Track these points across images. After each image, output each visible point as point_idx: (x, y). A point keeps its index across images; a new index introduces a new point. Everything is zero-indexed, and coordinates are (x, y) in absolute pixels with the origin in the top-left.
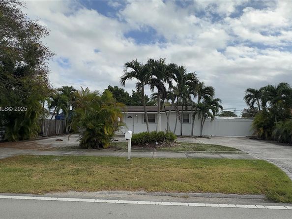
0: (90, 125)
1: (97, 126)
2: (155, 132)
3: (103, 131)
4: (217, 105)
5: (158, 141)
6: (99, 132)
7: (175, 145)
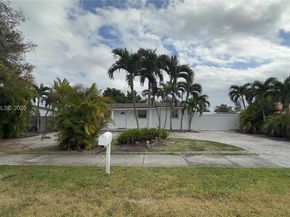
0: (67, 122)
1: (77, 124)
2: (146, 129)
3: (83, 129)
4: (204, 100)
5: (149, 139)
6: (79, 131)
7: (168, 143)
